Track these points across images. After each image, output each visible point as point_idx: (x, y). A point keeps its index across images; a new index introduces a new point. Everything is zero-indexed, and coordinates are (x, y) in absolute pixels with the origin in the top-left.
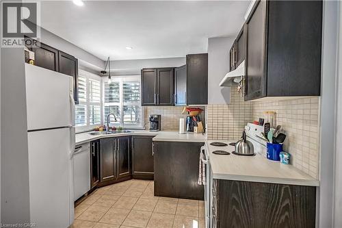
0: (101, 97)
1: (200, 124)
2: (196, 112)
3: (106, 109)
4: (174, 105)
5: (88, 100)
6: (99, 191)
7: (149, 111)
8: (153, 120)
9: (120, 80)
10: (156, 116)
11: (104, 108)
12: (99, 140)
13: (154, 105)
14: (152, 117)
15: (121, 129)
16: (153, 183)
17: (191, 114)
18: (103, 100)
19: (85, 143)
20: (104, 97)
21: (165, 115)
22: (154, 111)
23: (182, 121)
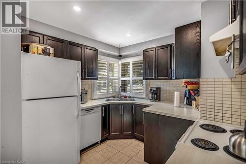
0: (119, 73)
3: (122, 82)
4: (171, 79)
5: (108, 76)
6: (109, 142)
7: (151, 84)
8: (152, 91)
9: (130, 61)
10: (155, 89)
11: (120, 81)
12: (109, 105)
13: (153, 79)
14: (151, 90)
15: (130, 97)
18: (120, 76)
19: (97, 107)
20: (120, 74)
21: (165, 88)
22: (155, 84)
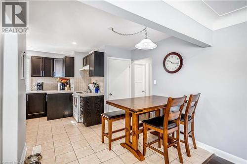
1: (68, 86)
2: (65, 81)
4: (53, 77)
13: (41, 77)
14: (39, 83)
16: (47, 117)
17: (63, 81)
21: (46, 82)
23: (59, 85)
